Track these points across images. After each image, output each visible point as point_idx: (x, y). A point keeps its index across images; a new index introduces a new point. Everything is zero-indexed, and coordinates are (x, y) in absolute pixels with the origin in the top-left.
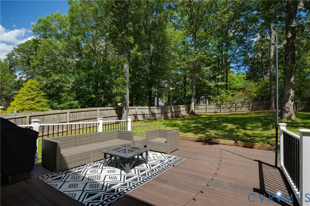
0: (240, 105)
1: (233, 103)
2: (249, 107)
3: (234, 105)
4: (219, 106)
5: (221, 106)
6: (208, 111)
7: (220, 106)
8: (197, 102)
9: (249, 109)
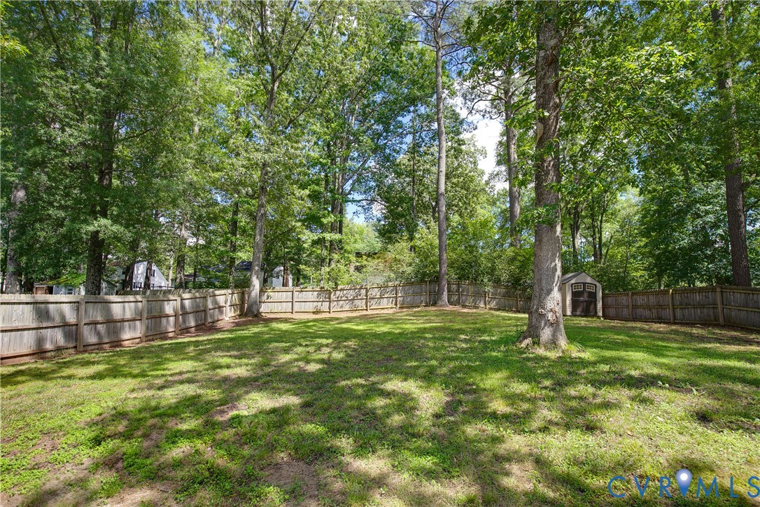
0: (375, 292)
1: (361, 288)
2: (396, 298)
3: (363, 292)
4: (326, 294)
5: (332, 295)
6: (297, 307)
7: (330, 293)
8: (265, 281)
9: (396, 304)
